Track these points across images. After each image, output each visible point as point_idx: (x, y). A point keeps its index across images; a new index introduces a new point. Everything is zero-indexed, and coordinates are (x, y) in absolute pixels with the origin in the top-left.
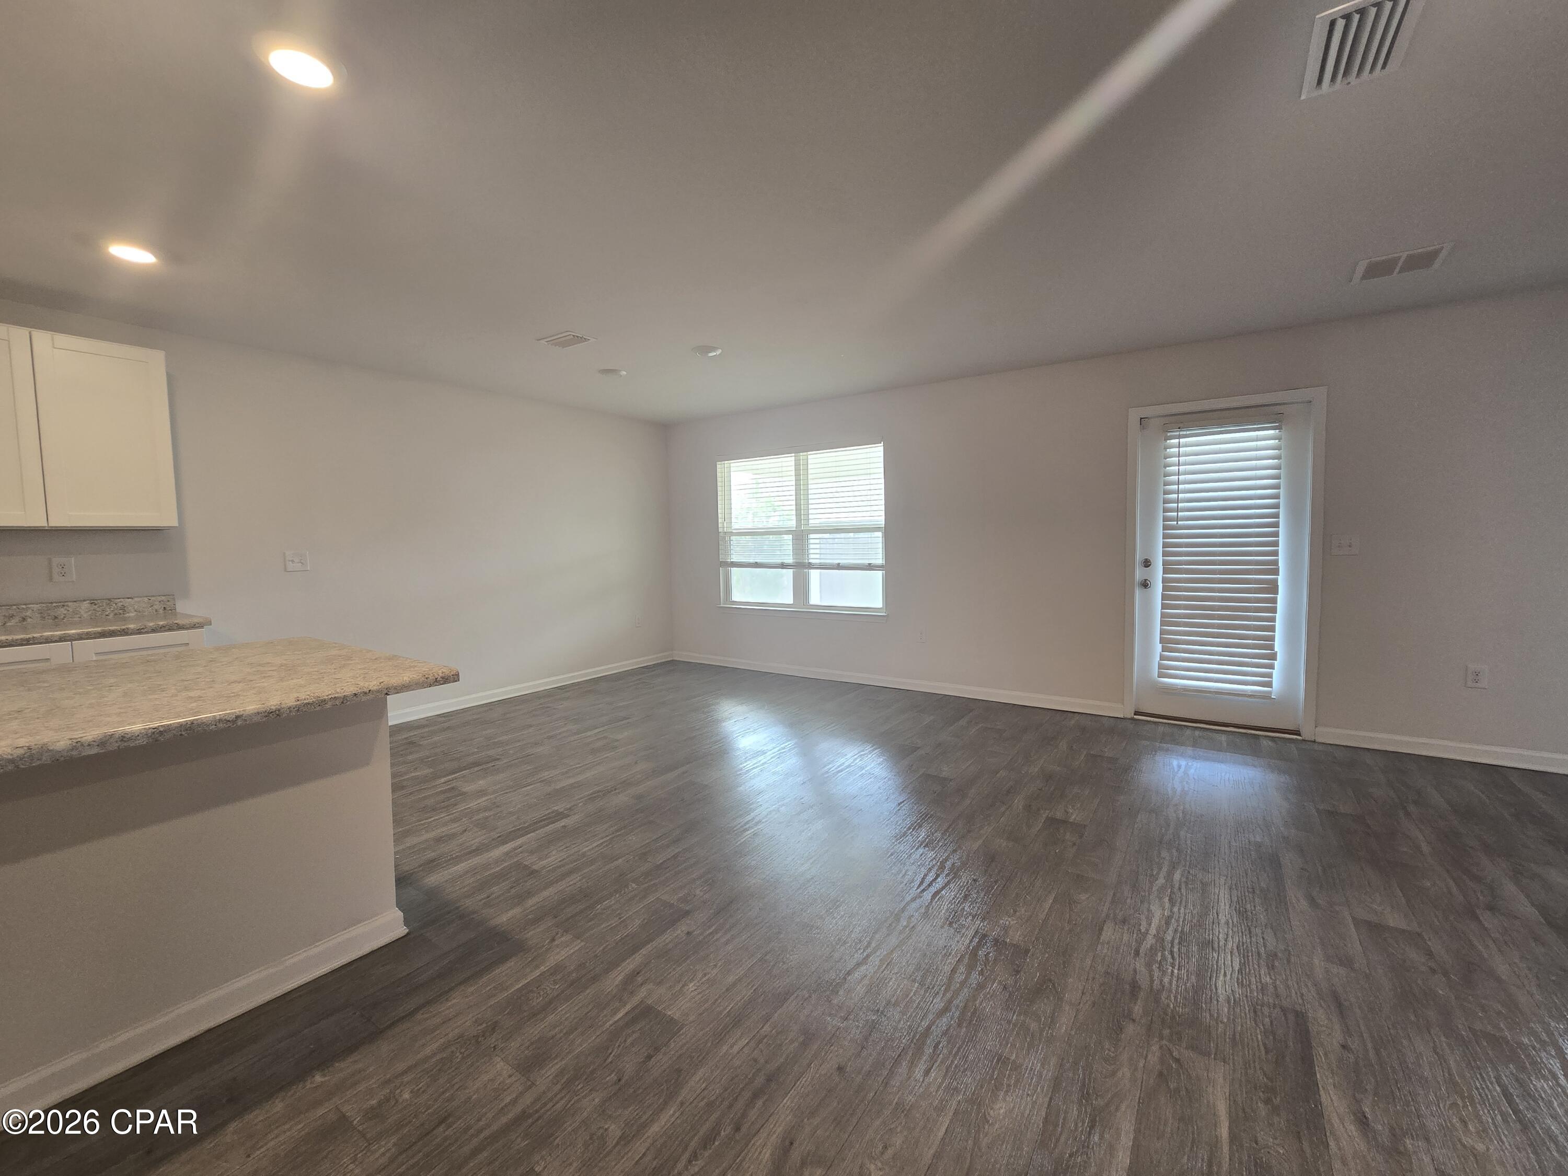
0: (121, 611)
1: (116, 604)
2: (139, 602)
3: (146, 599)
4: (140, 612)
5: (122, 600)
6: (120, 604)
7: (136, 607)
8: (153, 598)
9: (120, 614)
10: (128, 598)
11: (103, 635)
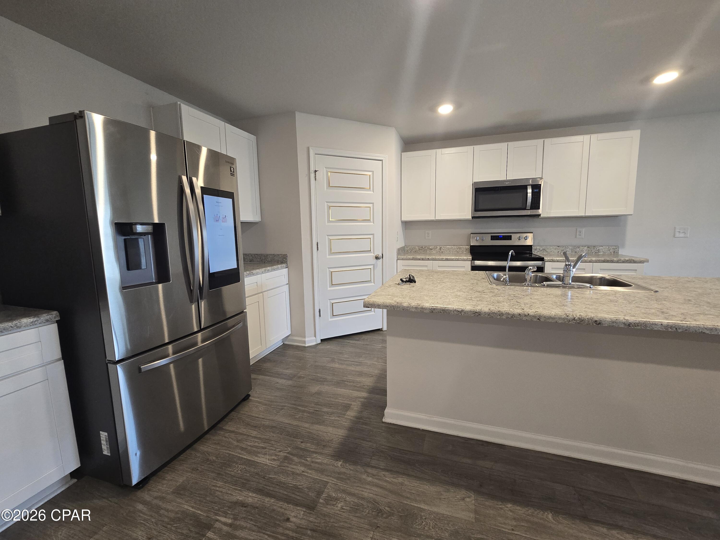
0: (597, 252)
1: (596, 248)
2: (605, 248)
3: (608, 247)
4: (604, 252)
5: (599, 247)
6: (598, 249)
7: (603, 250)
8: (610, 247)
9: (597, 253)
10: (601, 246)
11: (604, 261)
